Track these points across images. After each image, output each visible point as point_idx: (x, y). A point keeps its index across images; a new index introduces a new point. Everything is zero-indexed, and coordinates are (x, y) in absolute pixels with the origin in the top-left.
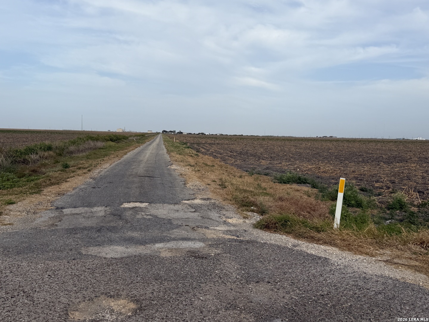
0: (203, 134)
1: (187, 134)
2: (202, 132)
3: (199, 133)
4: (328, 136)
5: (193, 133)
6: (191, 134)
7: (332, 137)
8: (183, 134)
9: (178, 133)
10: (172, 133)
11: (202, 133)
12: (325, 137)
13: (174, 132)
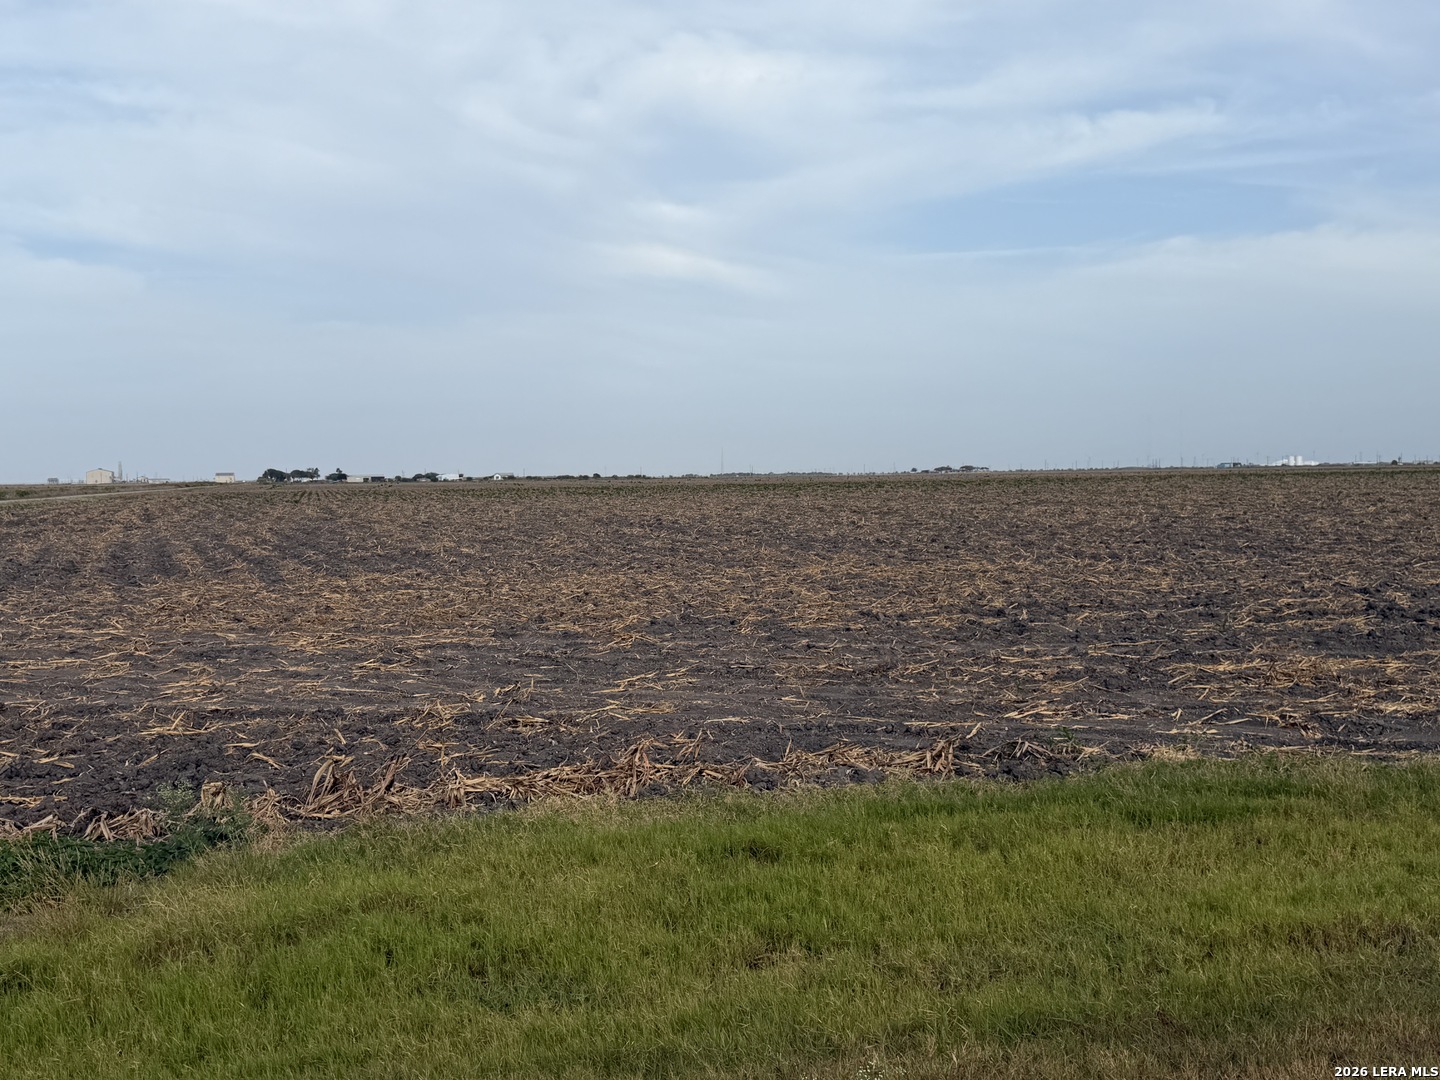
0: (432, 477)
1: (366, 480)
2: (429, 471)
3: (417, 477)
4: (956, 466)
5: (390, 475)
6: (380, 479)
7: (969, 468)
8: (349, 480)
9: (328, 478)
10: (305, 480)
11: (428, 476)
12: (942, 469)
13: (313, 474)
